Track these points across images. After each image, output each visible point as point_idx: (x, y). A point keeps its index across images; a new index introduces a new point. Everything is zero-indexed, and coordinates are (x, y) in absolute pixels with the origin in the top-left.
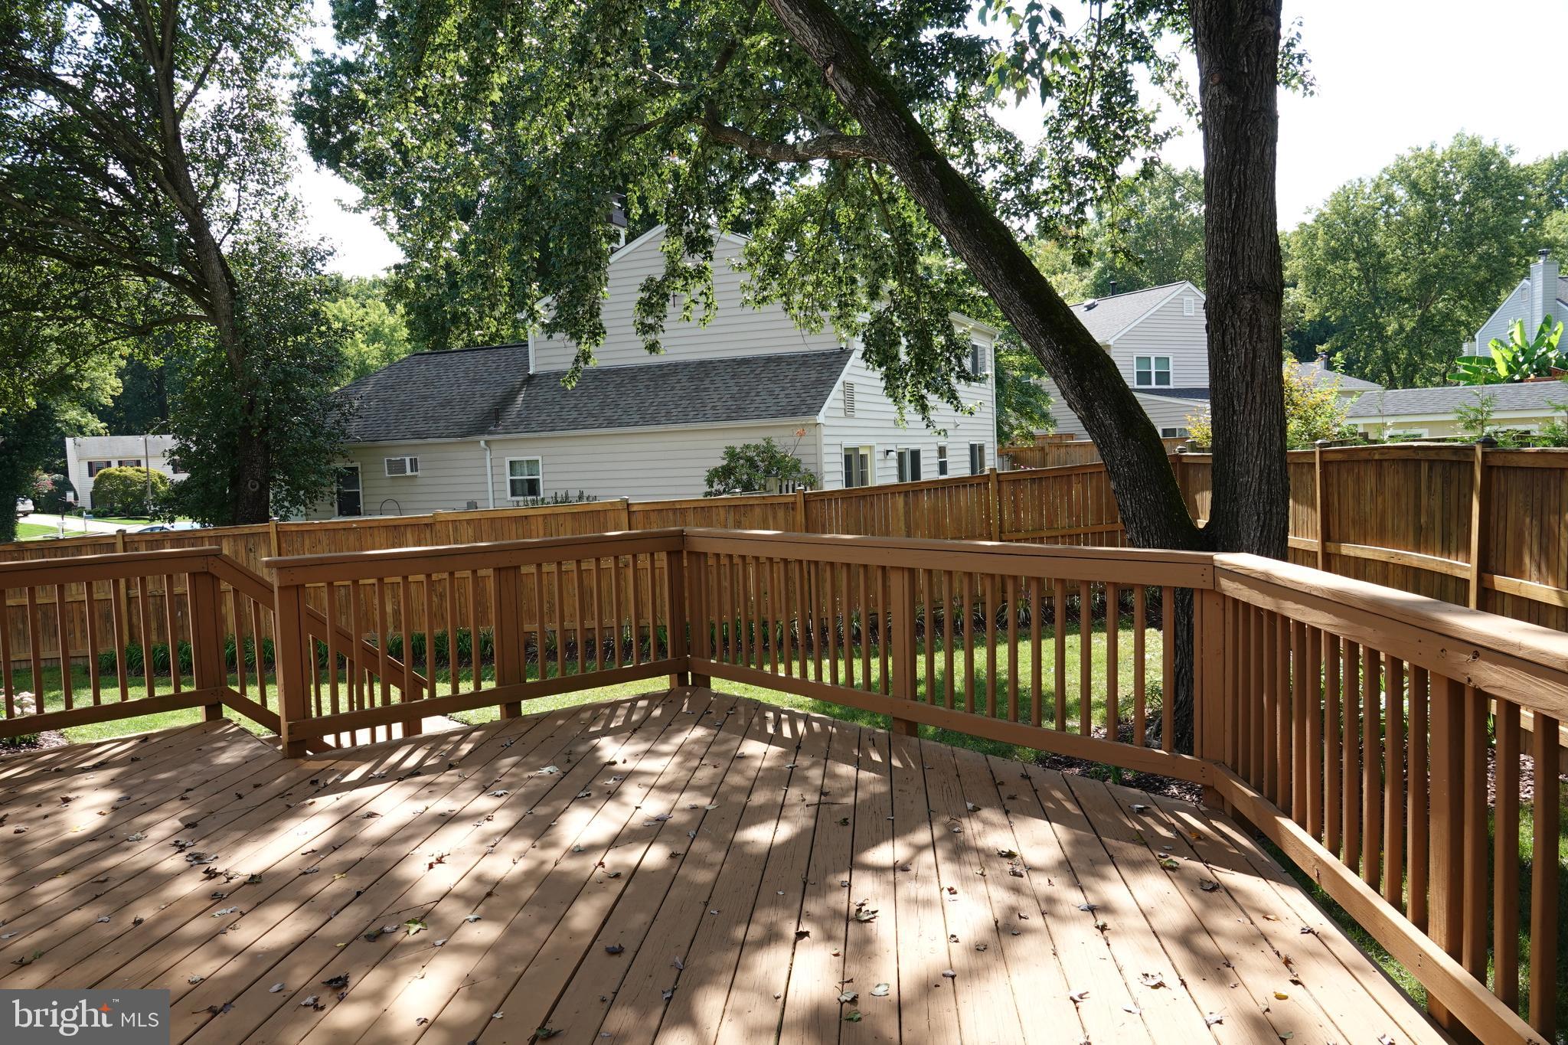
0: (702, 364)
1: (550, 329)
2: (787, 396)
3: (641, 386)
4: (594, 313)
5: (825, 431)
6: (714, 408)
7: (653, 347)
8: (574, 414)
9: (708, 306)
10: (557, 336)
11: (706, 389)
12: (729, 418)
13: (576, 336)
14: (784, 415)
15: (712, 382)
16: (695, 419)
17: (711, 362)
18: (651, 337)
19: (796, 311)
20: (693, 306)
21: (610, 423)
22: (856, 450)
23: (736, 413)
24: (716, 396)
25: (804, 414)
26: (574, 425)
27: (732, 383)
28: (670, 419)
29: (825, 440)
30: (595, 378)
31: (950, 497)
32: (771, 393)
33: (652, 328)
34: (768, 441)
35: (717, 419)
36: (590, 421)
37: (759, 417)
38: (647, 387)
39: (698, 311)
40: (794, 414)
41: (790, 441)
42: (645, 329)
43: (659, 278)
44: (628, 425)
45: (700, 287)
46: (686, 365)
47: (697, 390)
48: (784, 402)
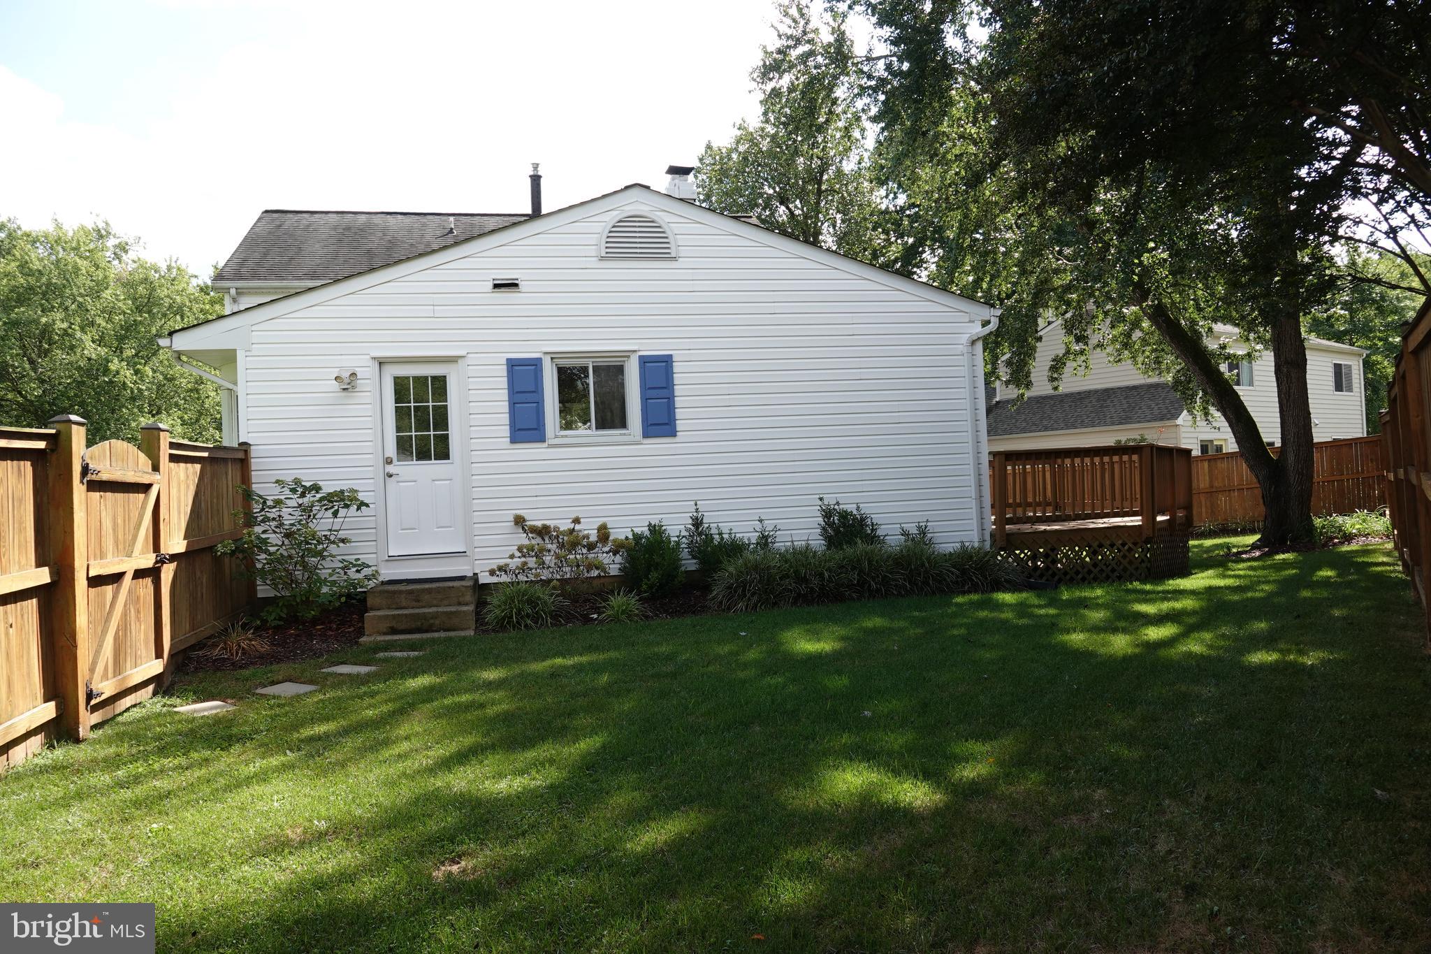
0: (1106, 390)
1: (1007, 383)
2: (1159, 408)
3: (1066, 405)
4: (1028, 374)
5: (1183, 429)
6: (1111, 418)
7: (1056, 388)
8: (1024, 424)
9: (1087, 367)
10: (1010, 386)
11: (1106, 407)
12: (1121, 423)
13: (1018, 386)
14: (1155, 420)
15: (1112, 401)
16: (1099, 425)
17: (1112, 389)
18: (1055, 384)
19: (1140, 366)
20: (1078, 368)
21: (1046, 429)
22: (1211, 441)
23: (1125, 420)
24: (1113, 410)
25: (1168, 419)
26: (1024, 431)
27: (1124, 402)
28: (1083, 425)
29: (1183, 435)
30: (1038, 402)
31: (1236, 463)
32: (1149, 407)
33: (1056, 379)
34: (1142, 436)
35: (1113, 424)
36: (1034, 428)
37: (1139, 422)
38: (1070, 406)
39: (1081, 371)
40: (1162, 419)
41: (1155, 436)
42: (1052, 379)
43: (1061, 355)
44: (1057, 429)
45: (1083, 358)
46: (1096, 391)
47: (1101, 407)
48: (1156, 412)
